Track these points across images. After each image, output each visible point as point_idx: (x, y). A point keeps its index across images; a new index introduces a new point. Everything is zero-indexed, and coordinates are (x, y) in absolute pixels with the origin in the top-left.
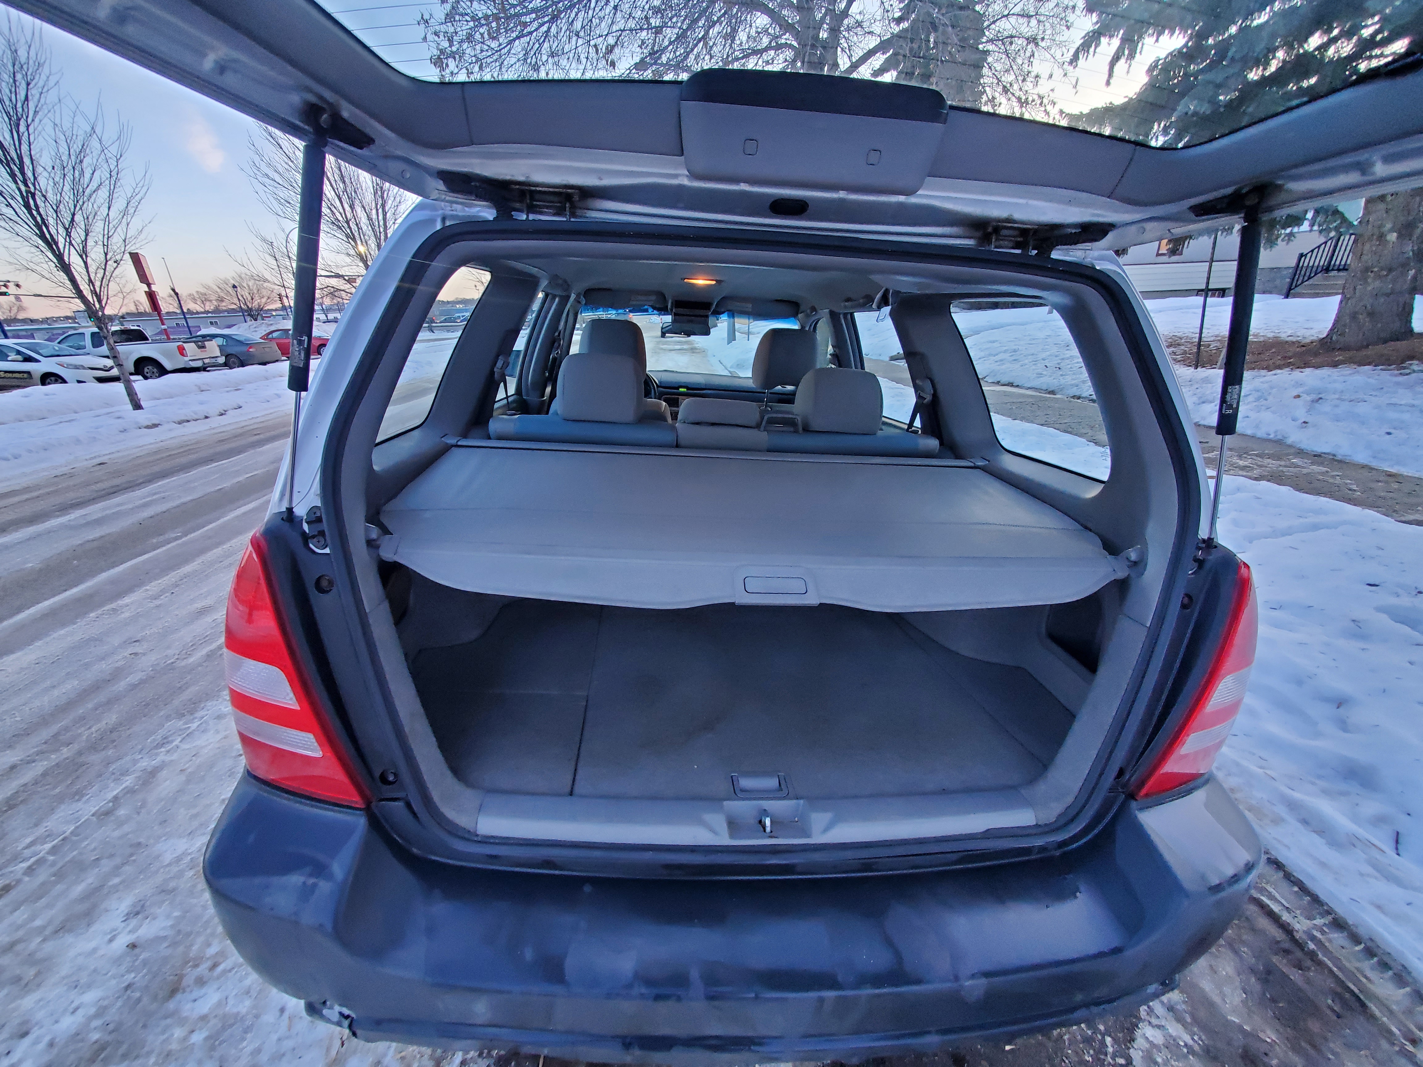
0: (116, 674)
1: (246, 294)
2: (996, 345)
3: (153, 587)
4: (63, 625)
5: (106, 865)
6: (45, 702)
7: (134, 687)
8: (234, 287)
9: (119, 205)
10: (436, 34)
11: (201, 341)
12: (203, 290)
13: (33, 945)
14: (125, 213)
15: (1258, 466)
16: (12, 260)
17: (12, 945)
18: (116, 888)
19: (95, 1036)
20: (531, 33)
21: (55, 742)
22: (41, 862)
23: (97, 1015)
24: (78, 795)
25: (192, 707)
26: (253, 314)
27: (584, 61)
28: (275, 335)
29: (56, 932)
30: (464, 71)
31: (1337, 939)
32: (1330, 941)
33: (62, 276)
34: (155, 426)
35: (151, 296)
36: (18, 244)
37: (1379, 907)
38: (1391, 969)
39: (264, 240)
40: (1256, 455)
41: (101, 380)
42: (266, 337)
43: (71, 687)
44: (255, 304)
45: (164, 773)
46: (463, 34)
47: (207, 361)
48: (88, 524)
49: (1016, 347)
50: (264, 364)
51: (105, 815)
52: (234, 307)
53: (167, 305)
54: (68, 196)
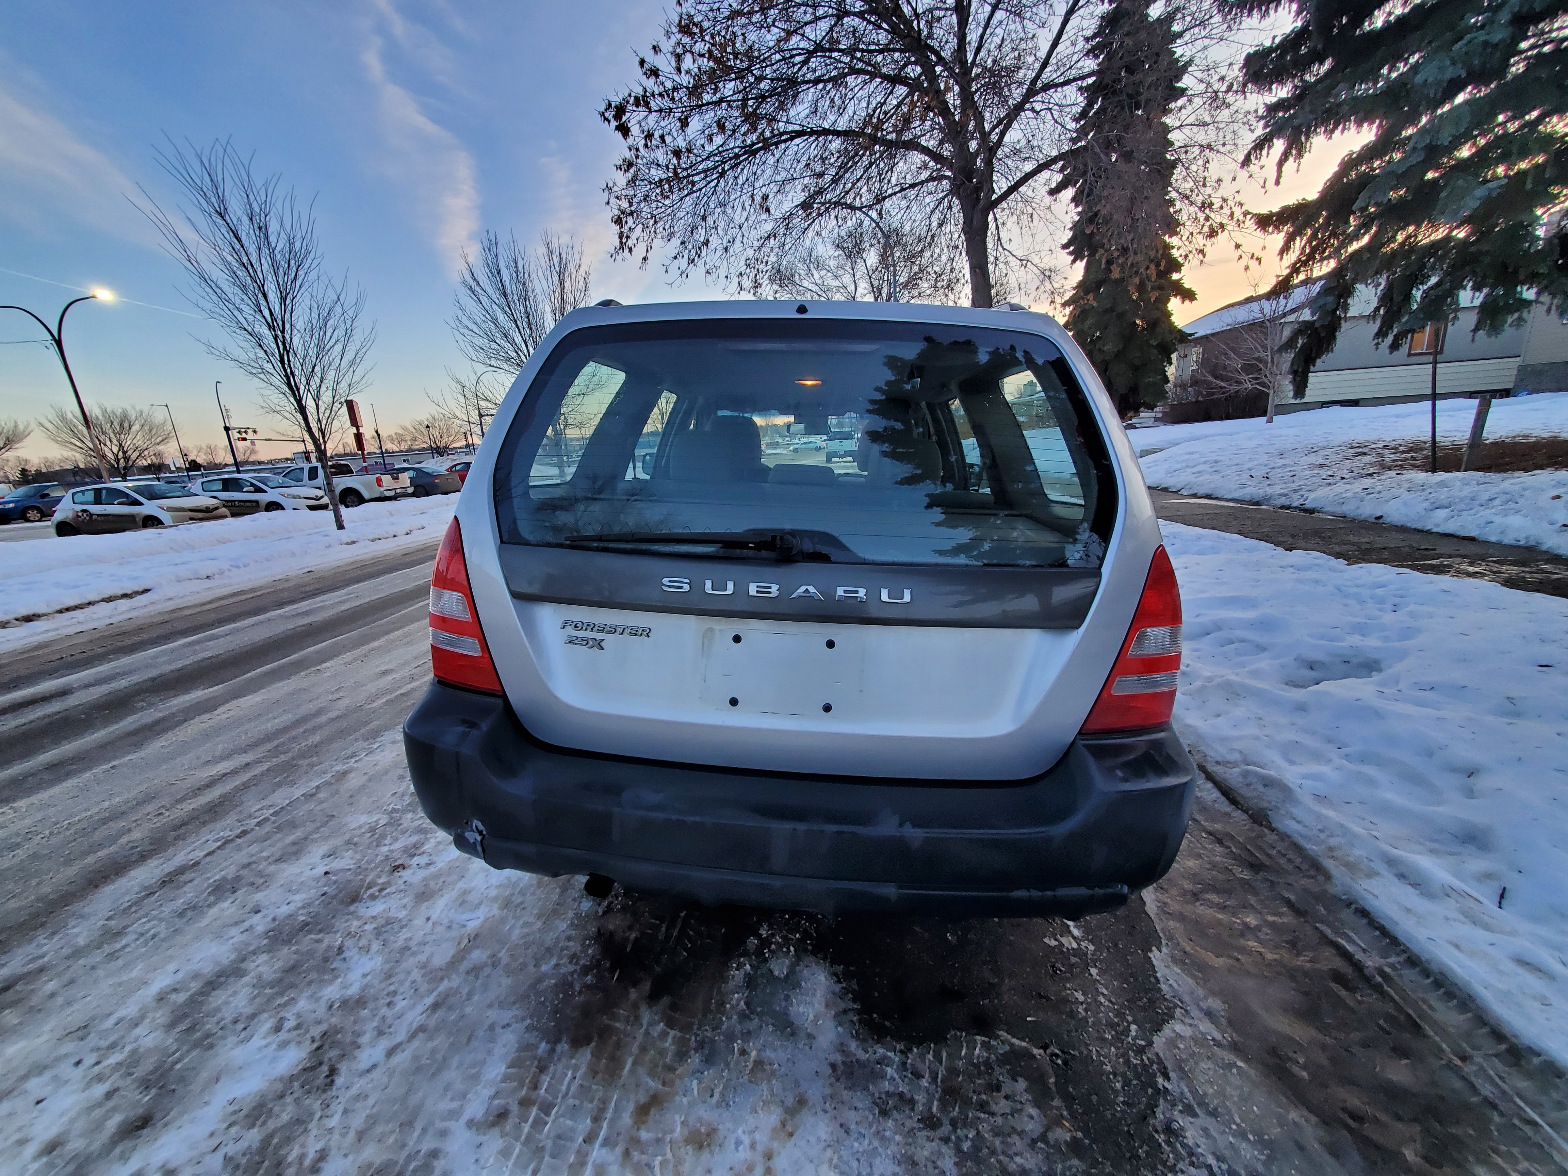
0: (319, 713)
1: (437, 433)
2: (1194, 456)
3: (348, 656)
4: (282, 679)
5: (310, 827)
6: (270, 726)
7: (333, 720)
8: (428, 427)
9: (349, 356)
10: (617, 198)
11: (396, 474)
12: (400, 432)
13: (261, 867)
14: (352, 363)
15: (1491, 571)
16: (264, 405)
17: (249, 864)
18: (315, 841)
19: (302, 918)
20: (700, 189)
21: (276, 752)
22: (266, 819)
23: (303, 907)
24: (292, 783)
25: (375, 734)
26: (439, 451)
27: (748, 208)
28: (458, 468)
29: (277, 861)
30: (641, 226)
31: (1410, 975)
32: (1401, 976)
33: (299, 416)
34: (354, 543)
35: (359, 437)
36: (270, 392)
37: (1457, 946)
38: (1455, 997)
39: (459, 382)
40: (1494, 562)
41: (312, 508)
42: (450, 469)
43: (287, 718)
44: (443, 444)
45: (352, 775)
46: (640, 195)
47: (398, 491)
48: (298, 615)
49: (1219, 458)
50: (447, 493)
51: (309, 796)
52: (425, 446)
53: (370, 446)
54: (312, 352)
